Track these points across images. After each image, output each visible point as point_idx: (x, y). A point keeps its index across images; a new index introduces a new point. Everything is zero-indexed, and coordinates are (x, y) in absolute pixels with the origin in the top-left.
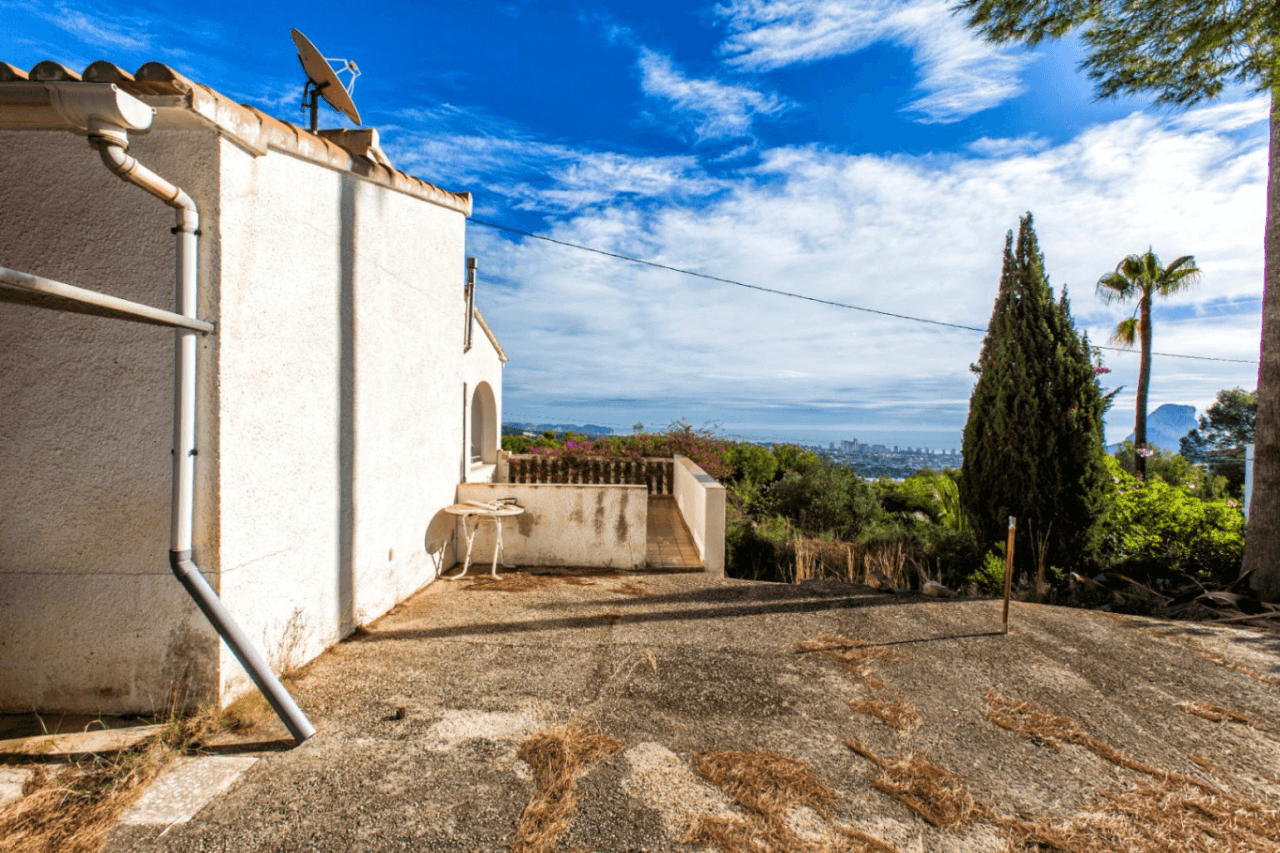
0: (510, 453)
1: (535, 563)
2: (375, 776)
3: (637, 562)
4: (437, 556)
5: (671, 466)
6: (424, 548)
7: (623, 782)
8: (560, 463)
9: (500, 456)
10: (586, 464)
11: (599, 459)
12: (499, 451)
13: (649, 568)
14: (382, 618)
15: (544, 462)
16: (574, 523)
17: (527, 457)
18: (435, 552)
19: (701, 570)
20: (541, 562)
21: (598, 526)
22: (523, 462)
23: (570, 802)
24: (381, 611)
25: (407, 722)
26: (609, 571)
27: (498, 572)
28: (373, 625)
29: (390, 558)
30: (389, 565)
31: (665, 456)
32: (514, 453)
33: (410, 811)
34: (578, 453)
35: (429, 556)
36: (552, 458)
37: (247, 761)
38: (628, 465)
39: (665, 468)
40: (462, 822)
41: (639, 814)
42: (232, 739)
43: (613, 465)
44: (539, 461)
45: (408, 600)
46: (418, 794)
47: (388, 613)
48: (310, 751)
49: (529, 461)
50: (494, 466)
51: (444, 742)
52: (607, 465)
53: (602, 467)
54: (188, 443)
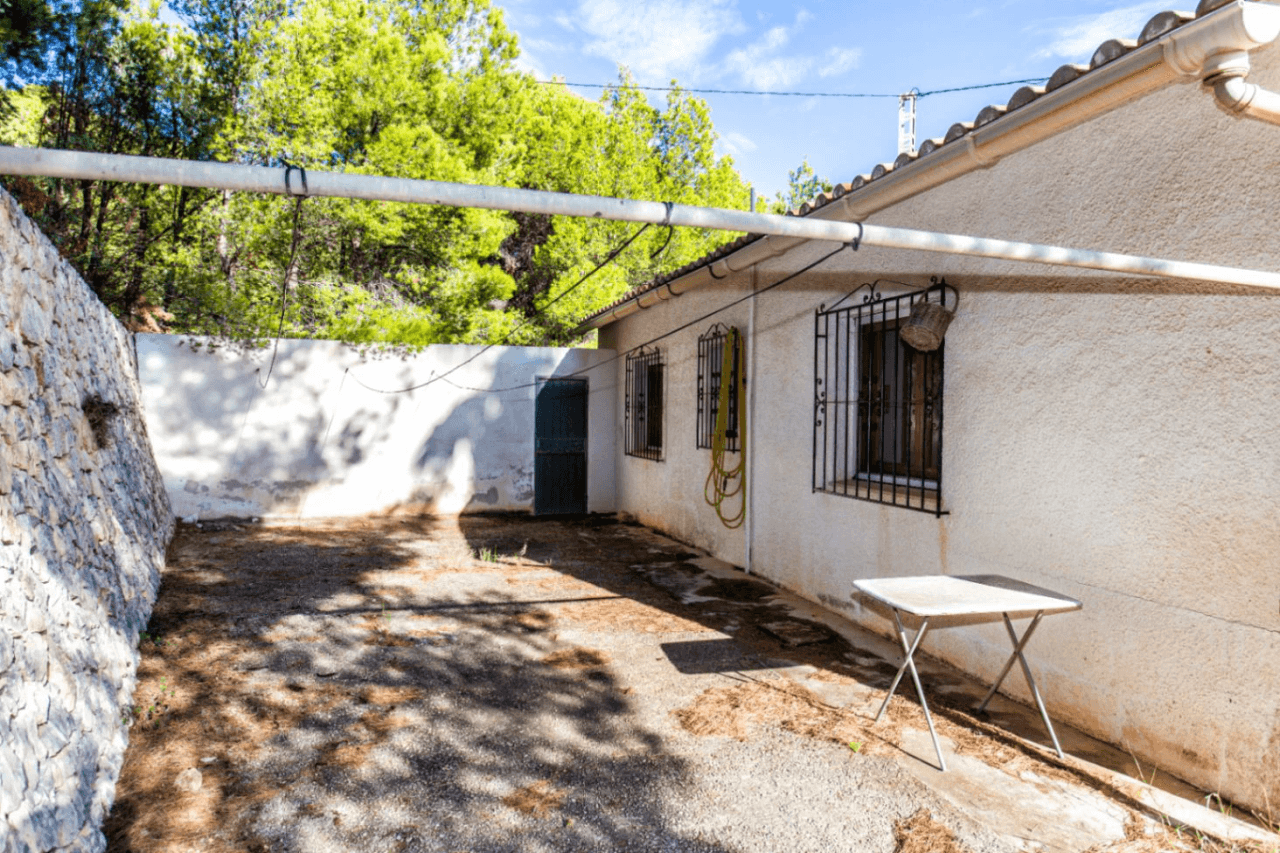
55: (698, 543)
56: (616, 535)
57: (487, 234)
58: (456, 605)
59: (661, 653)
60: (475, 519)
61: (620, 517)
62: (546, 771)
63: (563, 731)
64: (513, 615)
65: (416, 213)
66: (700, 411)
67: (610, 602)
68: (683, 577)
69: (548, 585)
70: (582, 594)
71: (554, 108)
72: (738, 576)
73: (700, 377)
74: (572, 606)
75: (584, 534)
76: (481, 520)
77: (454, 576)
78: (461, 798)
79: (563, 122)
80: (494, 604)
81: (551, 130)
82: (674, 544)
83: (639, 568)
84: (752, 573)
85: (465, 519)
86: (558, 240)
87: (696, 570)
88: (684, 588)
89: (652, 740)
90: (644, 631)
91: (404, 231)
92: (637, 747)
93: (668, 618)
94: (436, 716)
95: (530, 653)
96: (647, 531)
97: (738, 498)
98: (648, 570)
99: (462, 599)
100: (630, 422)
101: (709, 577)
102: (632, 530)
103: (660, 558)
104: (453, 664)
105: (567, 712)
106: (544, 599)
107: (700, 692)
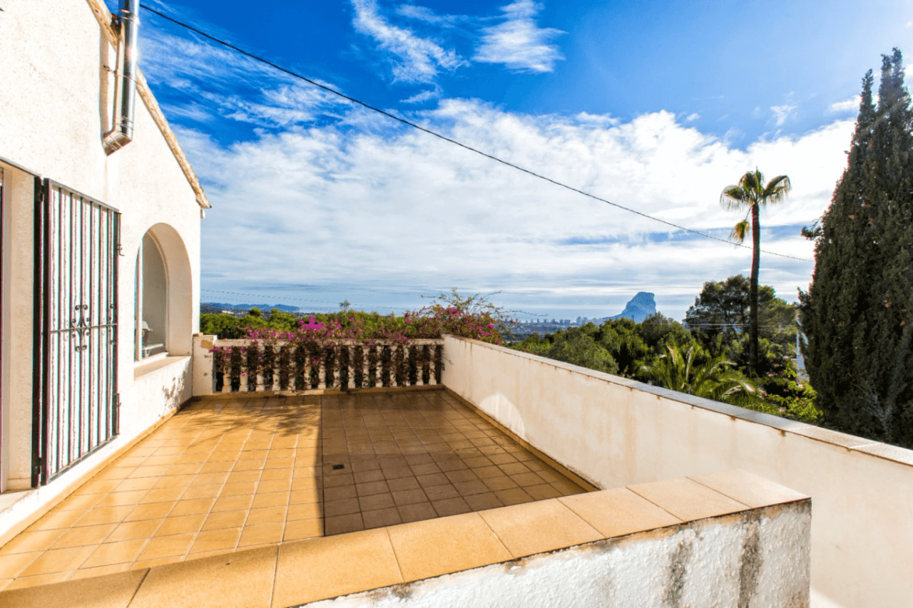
0: (215, 337)
5: (439, 349)
8: (292, 350)
9: (198, 342)
10: (329, 350)
11: (348, 343)
12: (195, 335)
15: (268, 348)
17: (241, 343)
22: (235, 349)
31: (431, 337)
32: (220, 338)
34: (319, 336)
36: (282, 343)
38: (387, 350)
39: (432, 352)
43: (366, 351)
49: (245, 349)
50: (188, 358)
52: (358, 350)
53: (352, 353)
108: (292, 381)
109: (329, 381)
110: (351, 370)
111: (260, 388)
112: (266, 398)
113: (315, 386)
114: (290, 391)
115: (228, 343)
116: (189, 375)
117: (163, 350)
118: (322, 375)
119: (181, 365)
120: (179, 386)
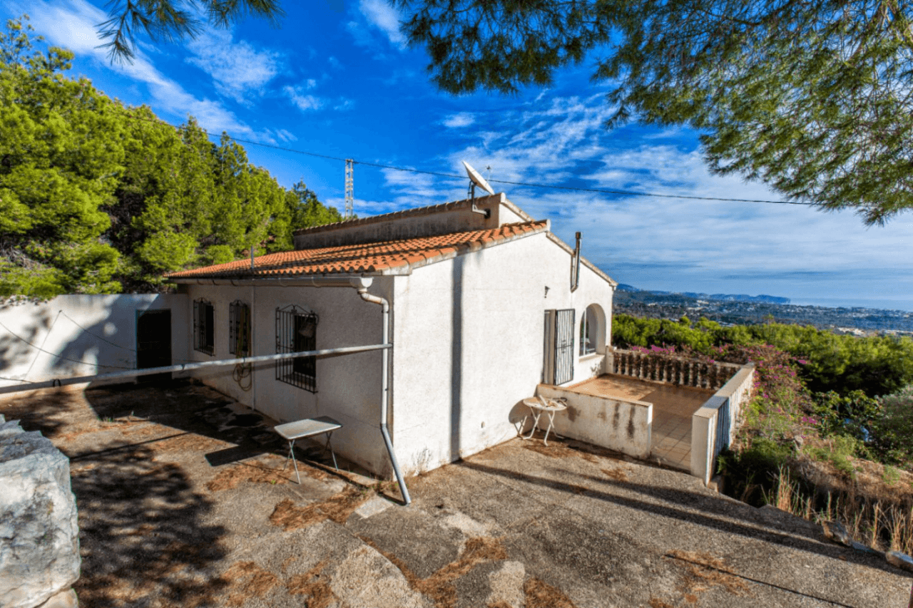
0: (616, 348)
1: (577, 438)
2: (418, 527)
3: (640, 454)
4: (518, 425)
6: (508, 421)
7: (492, 573)
9: (608, 350)
10: (670, 362)
12: (608, 346)
13: (649, 460)
14: (473, 455)
16: (600, 420)
17: (627, 352)
18: (517, 422)
19: (687, 472)
20: (579, 439)
21: (615, 424)
22: (624, 354)
23: (466, 569)
24: (476, 451)
25: (442, 511)
26: (617, 455)
27: (548, 440)
28: (468, 458)
29: (482, 427)
30: (481, 430)
32: (618, 348)
33: (418, 545)
35: (512, 425)
37: (390, 504)
40: (429, 556)
41: (484, 587)
42: (390, 494)
43: (691, 365)
44: (635, 356)
45: (493, 447)
46: (424, 540)
47: (480, 453)
48: (407, 509)
49: (628, 355)
50: (604, 356)
51: (447, 525)
52: (686, 364)
54: (385, 386)
55: (232, 395)
56: (188, 394)
57: (98, 225)
58: (93, 452)
59: (205, 459)
60: (95, 392)
61: (191, 380)
62: (150, 520)
63: (158, 502)
64: (130, 452)
65: (43, 215)
66: (231, 337)
67: (182, 437)
68: (221, 417)
69: (147, 432)
70: (167, 434)
71: (144, 135)
72: (248, 412)
73: (231, 322)
74: (161, 443)
75: (169, 395)
76: (100, 392)
77: (87, 435)
78: (112, 538)
79: (151, 145)
80: (118, 448)
81: (142, 148)
82: (220, 396)
83: (199, 414)
84: (255, 410)
85: (88, 392)
86: (149, 216)
87: (229, 411)
88: (221, 422)
89: (198, 497)
90: (197, 449)
91: (33, 225)
92: (191, 501)
93: (210, 440)
94: (94, 510)
95: (141, 471)
96: (207, 389)
97: (249, 377)
98: (203, 414)
99: (97, 448)
100: (197, 333)
101: (235, 415)
102: (198, 389)
103: (211, 406)
104: (100, 485)
105: (159, 494)
106: (145, 440)
107: (218, 473)
108: (649, 374)
109: (669, 379)
110: (682, 375)
111: (634, 375)
112: (642, 382)
113: (661, 379)
114: (648, 379)
115: (621, 351)
116: (604, 363)
117: (594, 351)
118: (665, 374)
119: (600, 358)
120: (599, 367)
